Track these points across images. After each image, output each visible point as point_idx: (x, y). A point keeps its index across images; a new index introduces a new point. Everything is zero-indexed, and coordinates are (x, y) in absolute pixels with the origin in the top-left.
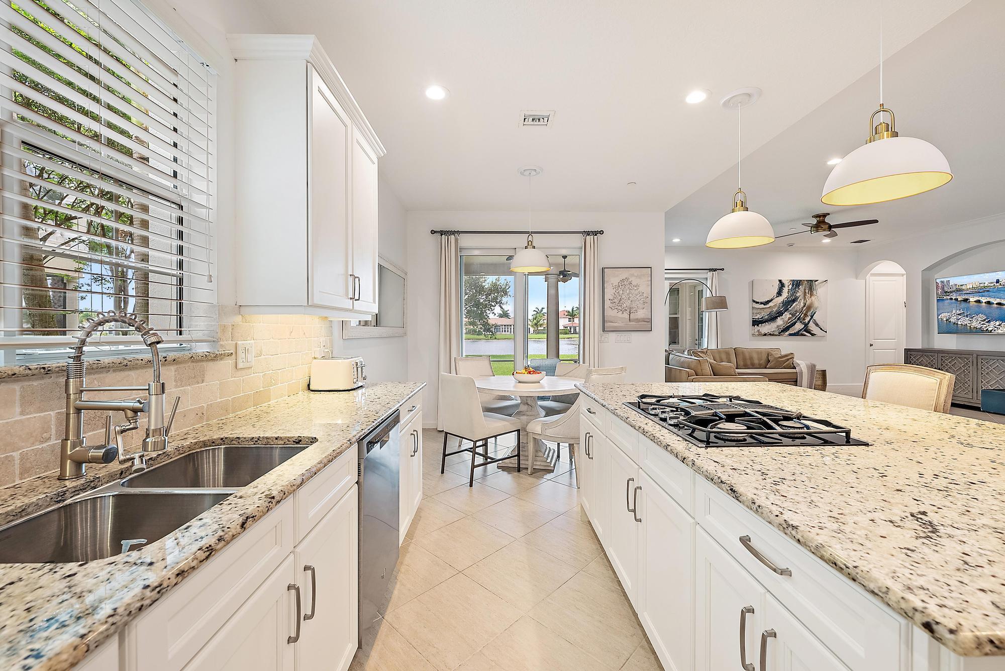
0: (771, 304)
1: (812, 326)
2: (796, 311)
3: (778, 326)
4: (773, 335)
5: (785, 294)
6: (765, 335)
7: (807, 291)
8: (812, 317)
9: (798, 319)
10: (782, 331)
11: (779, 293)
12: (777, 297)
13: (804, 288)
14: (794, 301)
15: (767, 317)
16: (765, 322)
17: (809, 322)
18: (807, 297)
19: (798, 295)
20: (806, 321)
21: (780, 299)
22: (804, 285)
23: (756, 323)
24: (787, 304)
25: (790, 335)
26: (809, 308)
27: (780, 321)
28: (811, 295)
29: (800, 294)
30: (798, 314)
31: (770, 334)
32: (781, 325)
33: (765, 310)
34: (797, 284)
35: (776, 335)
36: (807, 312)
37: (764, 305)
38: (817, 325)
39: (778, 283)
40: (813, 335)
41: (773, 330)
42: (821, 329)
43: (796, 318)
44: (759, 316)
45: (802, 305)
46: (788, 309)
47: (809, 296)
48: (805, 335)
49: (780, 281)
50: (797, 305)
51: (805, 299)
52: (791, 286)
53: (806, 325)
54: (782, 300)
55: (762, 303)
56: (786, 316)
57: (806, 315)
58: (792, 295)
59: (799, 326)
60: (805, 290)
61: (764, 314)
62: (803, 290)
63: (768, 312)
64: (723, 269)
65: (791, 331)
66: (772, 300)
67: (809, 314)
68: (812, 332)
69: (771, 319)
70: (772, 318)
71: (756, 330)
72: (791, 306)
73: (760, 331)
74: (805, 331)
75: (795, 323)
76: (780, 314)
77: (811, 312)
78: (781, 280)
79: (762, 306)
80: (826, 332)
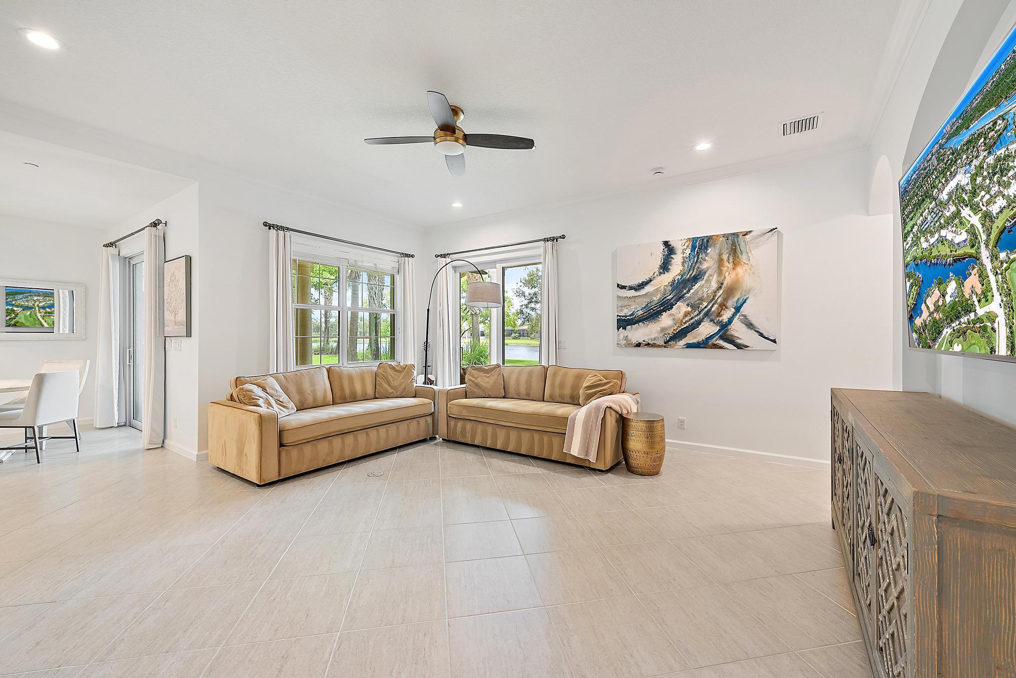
0: (648, 289)
1: (738, 329)
2: (701, 300)
3: (663, 330)
4: (654, 345)
5: (677, 268)
6: (638, 345)
7: (725, 257)
8: (738, 309)
9: (707, 314)
10: (671, 339)
11: (665, 267)
12: (660, 273)
13: (717, 251)
14: (695, 279)
15: (641, 312)
16: (638, 322)
17: (730, 321)
18: (724, 269)
19: (705, 266)
20: (725, 317)
21: (667, 278)
22: (718, 246)
23: (623, 323)
24: (681, 287)
25: (689, 346)
26: (730, 292)
27: (666, 321)
28: (736, 264)
29: (708, 263)
30: (705, 304)
31: (648, 344)
32: (670, 327)
33: (638, 300)
34: (701, 245)
35: (659, 346)
36: (726, 299)
37: (636, 290)
38: (750, 326)
39: (662, 247)
40: (739, 347)
41: (653, 337)
42: (761, 335)
43: (700, 313)
44: (626, 312)
45: (714, 285)
46: (682, 297)
47: (731, 266)
48: (721, 347)
49: (666, 244)
50: (702, 286)
51: (720, 272)
52: (688, 251)
53: (724, 326)
54: (670, 280)
55: (631, 288)
56: (681, 309)
57: (723, 306)
58: (692, 268)
59: (707, 329)
60: (720, 254)
61: (636, 308)
62: (716, 257)
63: (643, 302)
64: (563, 237)
65: (691, 338)
66: (650, 281)
67: (731, 303)
68: (739, 341)
69: (650, 316)
70: (652, 314)
71: (621, 337)
72: (689, 291)
73: (629, 337)
74: (722, 338)
75: (698, 323)
76: (666, 306)
77: (736, 299)
78: (667, 242)
79: (633, 293)
80: (774, 341)
